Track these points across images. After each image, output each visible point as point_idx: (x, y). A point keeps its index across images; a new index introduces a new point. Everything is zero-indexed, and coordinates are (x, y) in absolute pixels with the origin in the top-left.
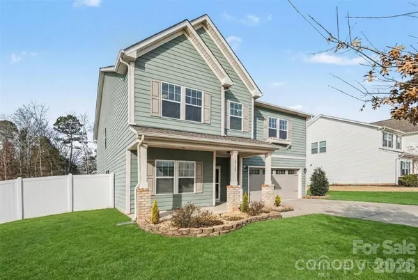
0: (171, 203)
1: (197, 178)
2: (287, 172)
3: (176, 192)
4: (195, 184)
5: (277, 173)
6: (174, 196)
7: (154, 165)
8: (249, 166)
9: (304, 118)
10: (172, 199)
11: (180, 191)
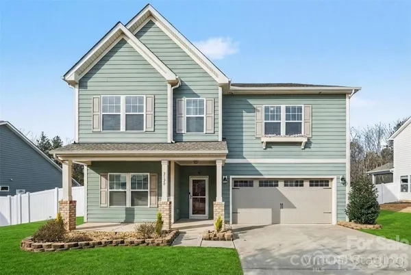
0: (125, 216)
1: (151, 192)
2: (307, 184)
3: (129, 205)
4: (149, 197)
5: (285, 185)
6: (127, 209)
7: (106, 179)
8: (231, 177)
9: (342, 95)
10: (124, 212)
11: (133, 204)
